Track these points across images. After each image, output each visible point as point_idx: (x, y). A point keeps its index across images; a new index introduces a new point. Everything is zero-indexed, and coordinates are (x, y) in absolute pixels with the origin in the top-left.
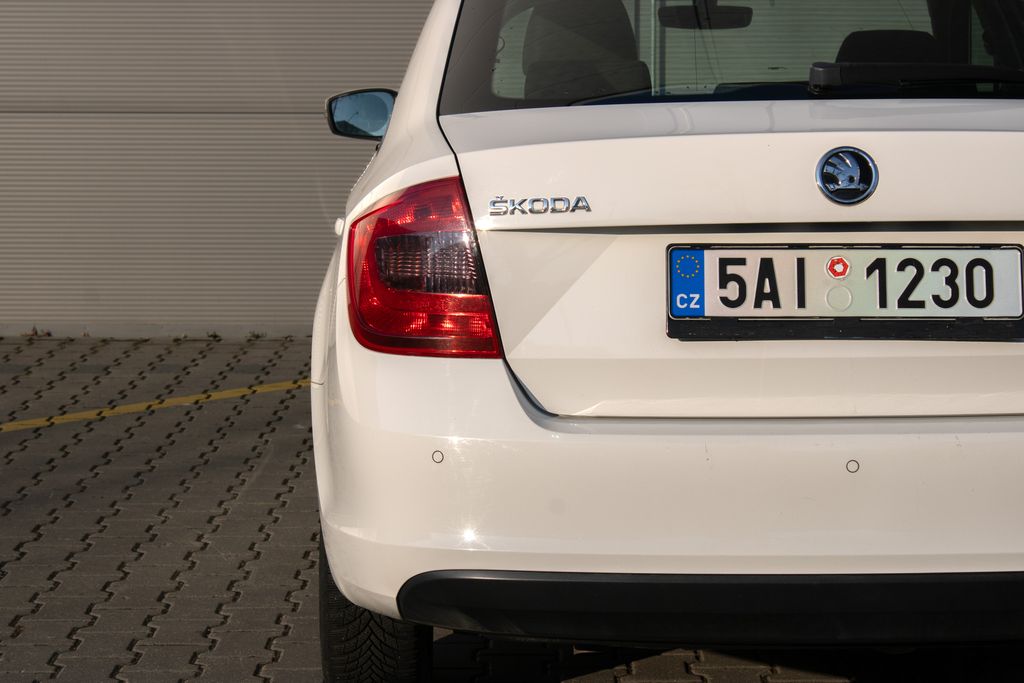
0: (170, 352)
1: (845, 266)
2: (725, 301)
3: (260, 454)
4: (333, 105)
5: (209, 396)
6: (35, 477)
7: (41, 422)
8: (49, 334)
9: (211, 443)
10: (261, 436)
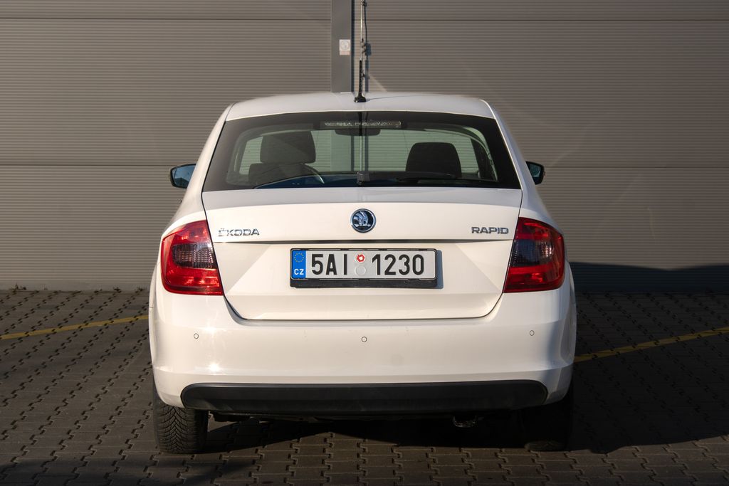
0: (92, 298)
1: (364, 258)
2: (314, 272)
3: (137, 350)
4: (174, 172)
5: (112, 322)
6: (20, 361)
7: (22, 335)
8: (25, 289)
9: (112, 345)
10: (139, 341)
